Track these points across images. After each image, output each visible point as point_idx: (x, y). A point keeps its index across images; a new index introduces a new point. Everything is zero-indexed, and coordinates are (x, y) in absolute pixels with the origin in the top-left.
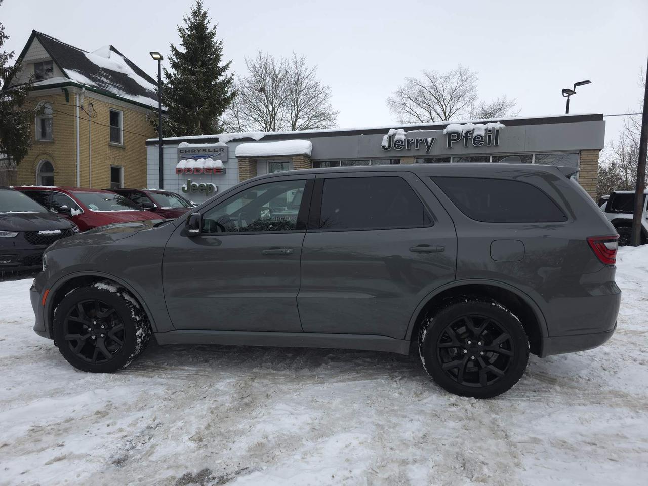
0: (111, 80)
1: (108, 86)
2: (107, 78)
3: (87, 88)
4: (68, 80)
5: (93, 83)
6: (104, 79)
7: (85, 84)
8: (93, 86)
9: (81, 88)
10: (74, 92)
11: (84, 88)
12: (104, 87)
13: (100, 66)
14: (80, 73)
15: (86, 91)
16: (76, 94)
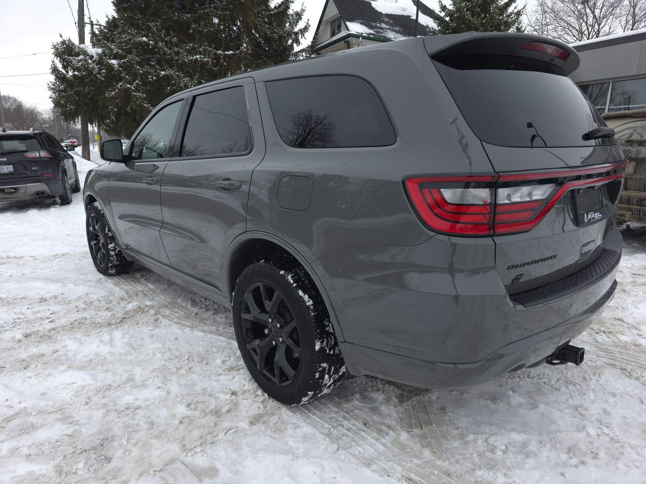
0: (390, 25)
1: (386, 31)
2: (387, 23)
3: (364, 38)
4: (348, 33)
5: (372, 31)
6: (384, 25)
7: (362, 34)
8: (371, 34)
9: (359, 38)
10: (354, 43)
11: (361, 38)
12: (382, 33)
13: (384, 12)
14: (361, 23)
15: (363, 40)
16: (355, 45)
